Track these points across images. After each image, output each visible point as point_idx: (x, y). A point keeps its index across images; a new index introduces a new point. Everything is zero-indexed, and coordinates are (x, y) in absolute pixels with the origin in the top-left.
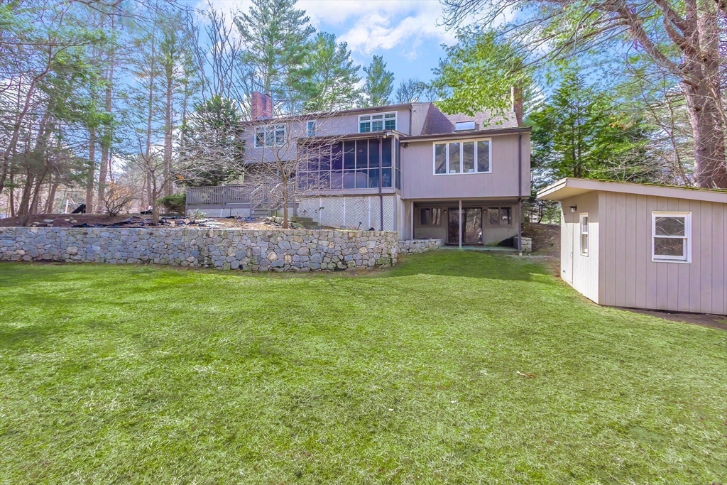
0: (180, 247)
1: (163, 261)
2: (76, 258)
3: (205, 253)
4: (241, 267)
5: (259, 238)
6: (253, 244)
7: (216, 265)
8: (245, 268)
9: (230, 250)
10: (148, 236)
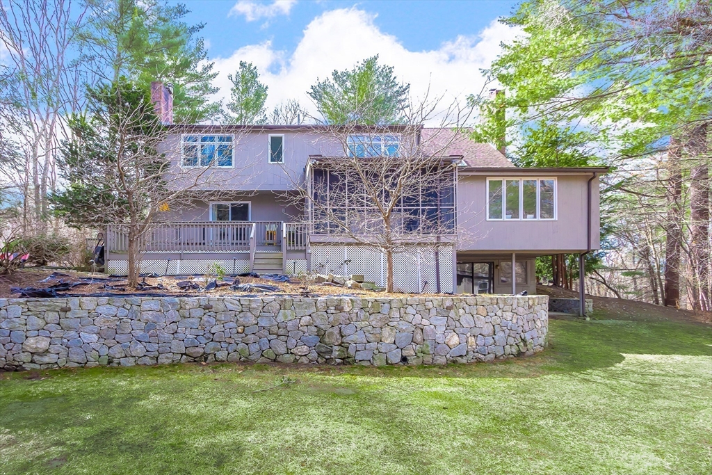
0: (275, 329)
1: (235, 356)
2: (46, 359)
3: (334, 339)
4: (404, 359)
5: (433, 312)
6: (425, 322)
7: (358, 358)
8: (413, 361)
9: (386, 331)
10: (200, 312)
